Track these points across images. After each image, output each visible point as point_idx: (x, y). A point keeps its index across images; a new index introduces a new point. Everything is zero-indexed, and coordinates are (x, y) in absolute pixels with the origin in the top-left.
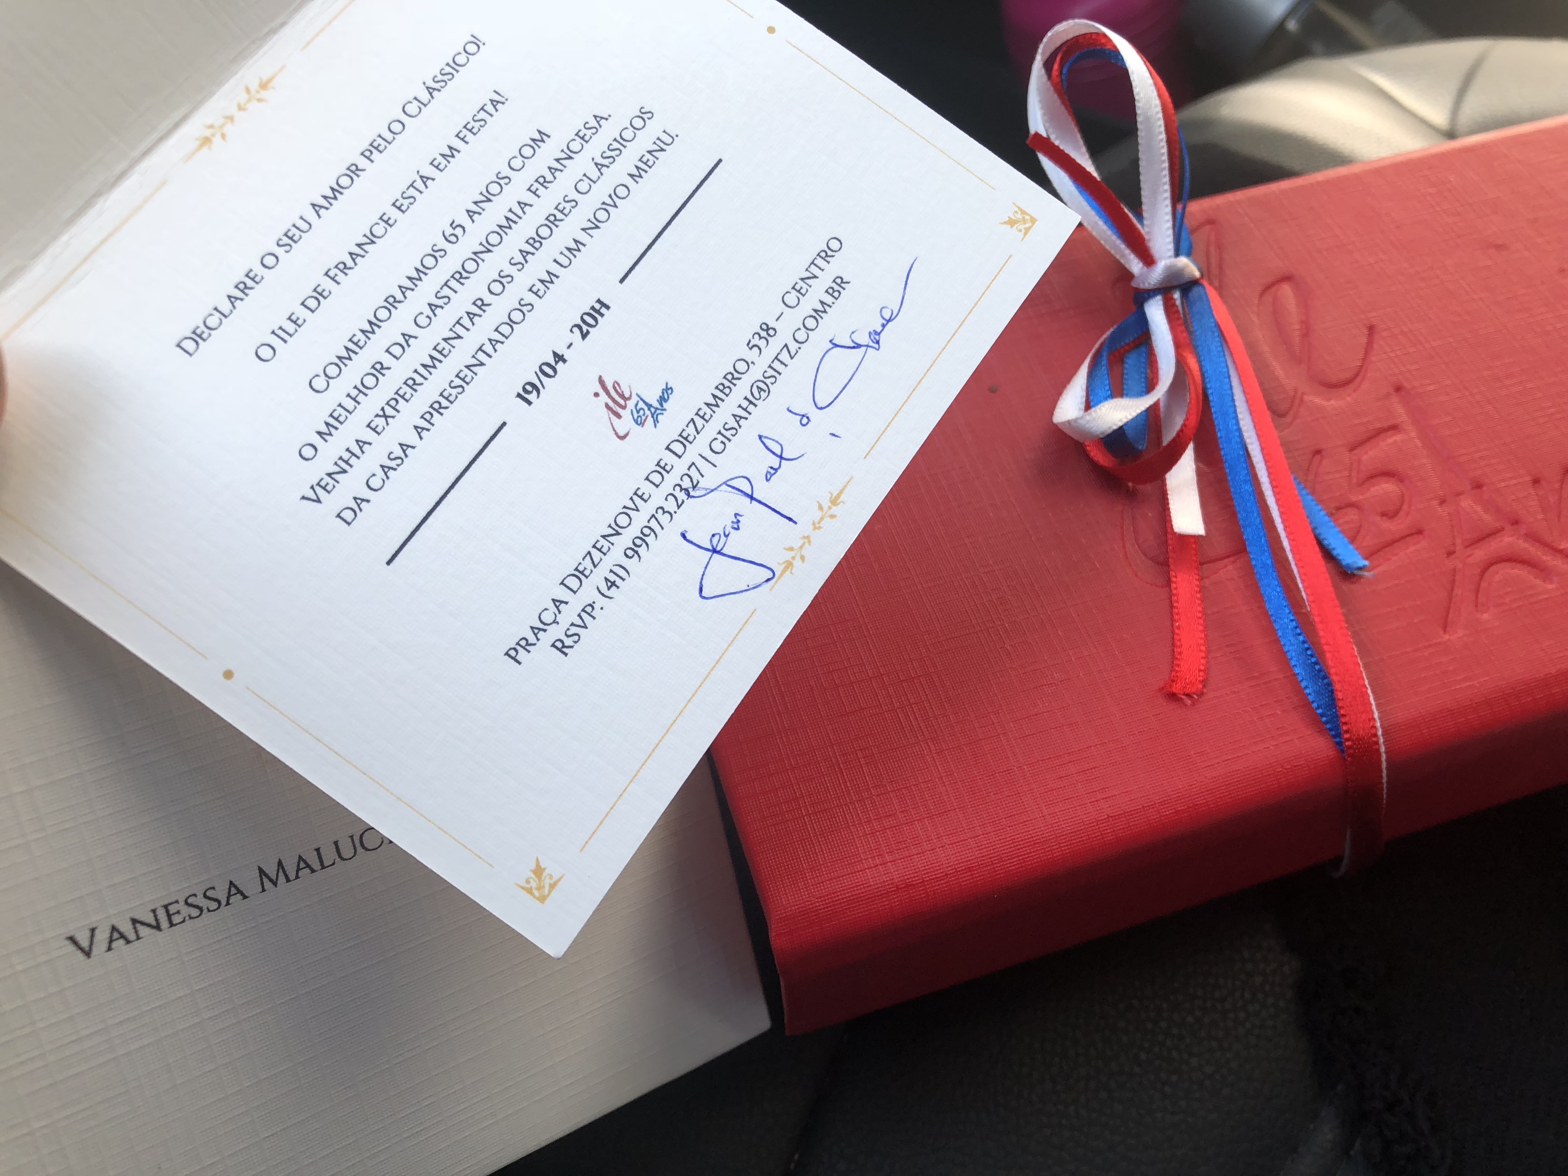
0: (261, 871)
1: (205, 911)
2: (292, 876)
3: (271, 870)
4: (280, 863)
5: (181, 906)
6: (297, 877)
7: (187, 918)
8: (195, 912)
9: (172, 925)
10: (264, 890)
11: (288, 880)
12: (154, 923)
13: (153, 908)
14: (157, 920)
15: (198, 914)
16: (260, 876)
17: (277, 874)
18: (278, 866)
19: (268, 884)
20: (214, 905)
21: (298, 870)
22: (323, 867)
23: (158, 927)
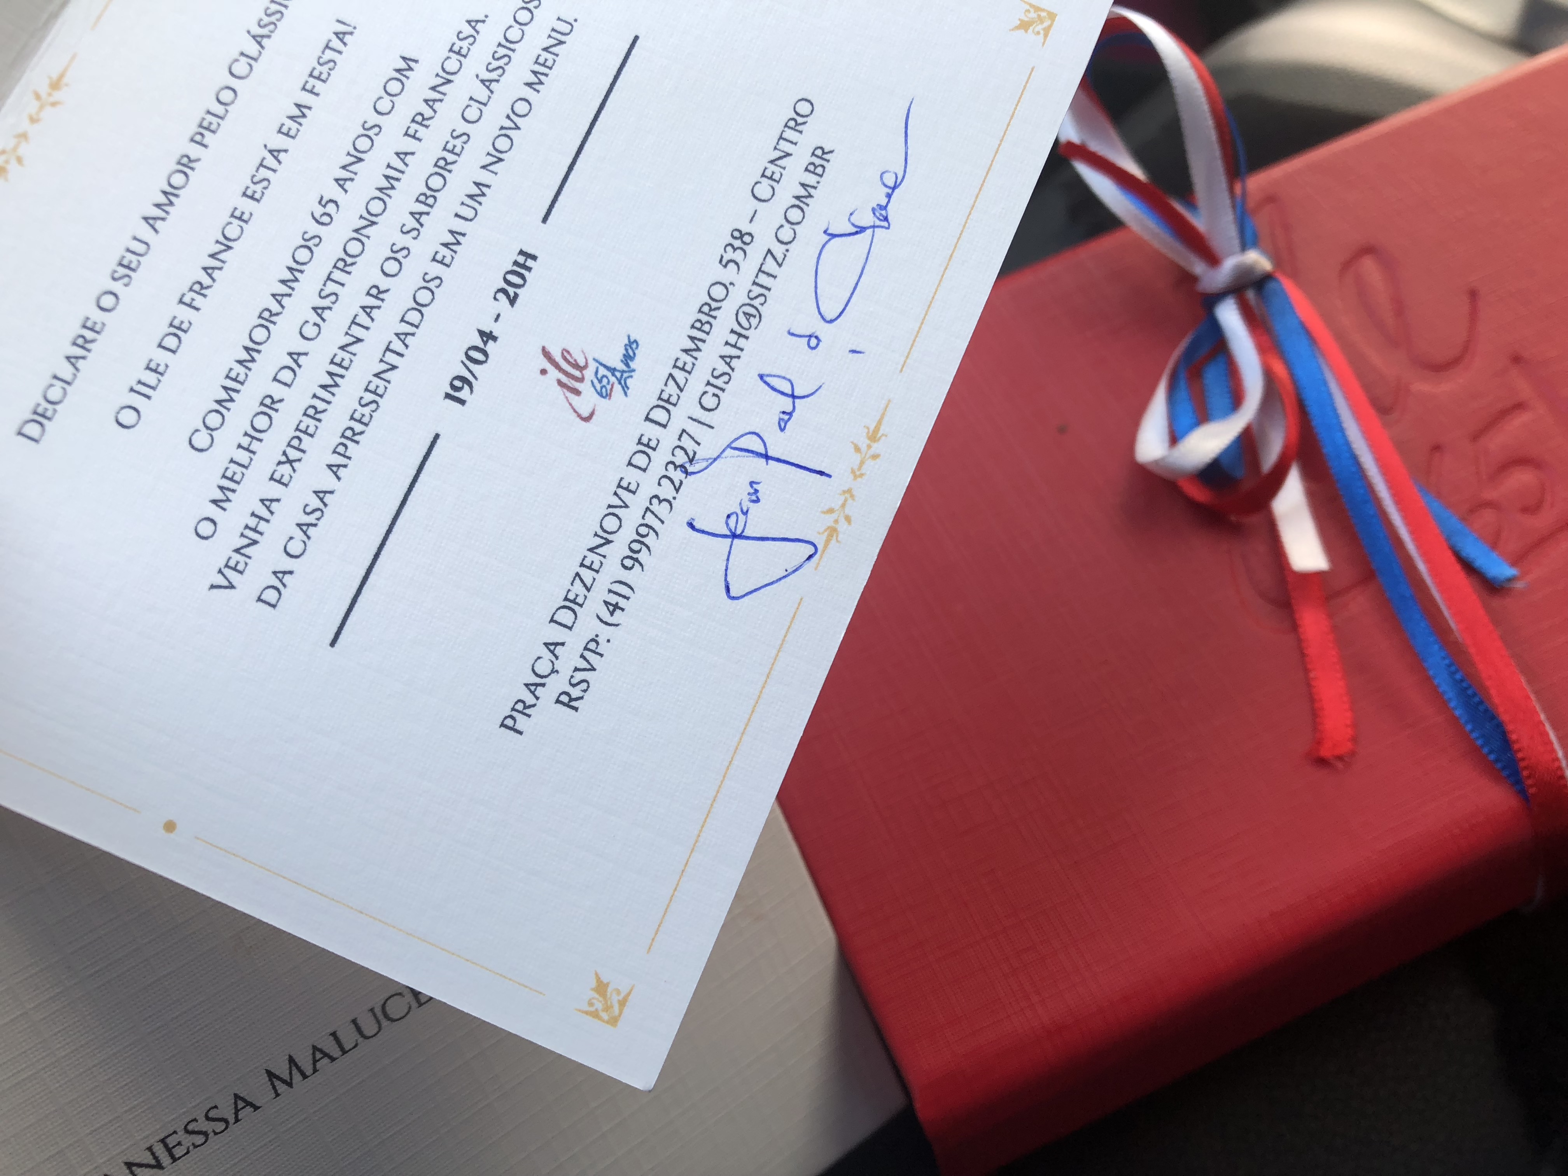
0: (270, 1075)
1: (211, 1135)
2: (309, 1070)
3: (282, 1070)
4: (291, 1060)
5: (181, 1136)
6: (315, 1071)
7: (191, 1148)
8: (200, 1139)
9: (174, 1159)
10: (277, 1095)
11: (305, 1076)
12: (153, 1162)
13: (148, 1145)
14: (156, 1158)
15: (203, 1140)
16: (270, 1080)
17: (291, 1073)
18: (290, 1064)
19: (281, 1087)
20: (221, 1126)
21: (315, 1061)
22: (344, 1052)
23: (159, 1166)
